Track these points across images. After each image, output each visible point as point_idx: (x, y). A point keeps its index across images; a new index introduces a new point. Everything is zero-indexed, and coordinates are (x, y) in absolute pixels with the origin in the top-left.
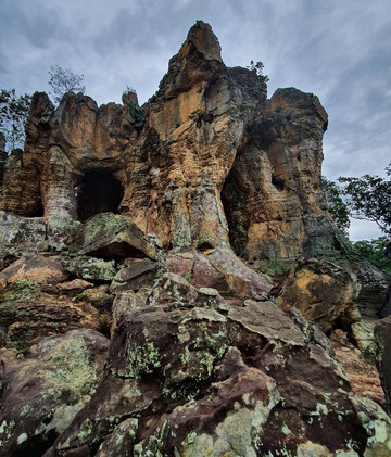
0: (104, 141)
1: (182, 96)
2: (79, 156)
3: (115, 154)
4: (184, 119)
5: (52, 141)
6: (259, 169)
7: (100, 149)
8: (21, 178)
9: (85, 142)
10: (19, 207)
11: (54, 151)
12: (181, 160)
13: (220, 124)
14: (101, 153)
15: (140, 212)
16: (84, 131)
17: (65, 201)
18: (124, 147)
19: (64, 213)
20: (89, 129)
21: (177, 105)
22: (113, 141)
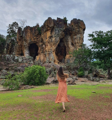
0: (33, 37)
1: (47, 32)
2: (29, 42)
3: (36, 40)
4: (47, 38)
5: (23, 40)
6: (68, 41)
7: (32, 39)
8: (19, 48)
9: (29, 38)
10: (19, 53)
11: (24, 42)
12: (48, 45)
13: (53, 39)
14: (33, 40)
15: (42, 54)
16: (29, 36)
17: (28, 52)
18: (37, 39)
19: (28, 55)
20: (30, 35)
21: (46, 34)
22: (35, 37)
